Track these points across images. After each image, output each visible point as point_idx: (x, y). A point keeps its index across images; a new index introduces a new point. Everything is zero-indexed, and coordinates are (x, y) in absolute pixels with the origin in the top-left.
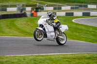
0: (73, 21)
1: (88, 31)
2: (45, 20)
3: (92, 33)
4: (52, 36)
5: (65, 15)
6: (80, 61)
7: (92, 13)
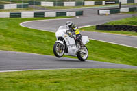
0: (21, 24)
1: (42, 38)
2: (65, 31)
3: (48, 41)
4: (73, 50)
5: (9, 17)
6: (30, 82)
7: (47, 14)
